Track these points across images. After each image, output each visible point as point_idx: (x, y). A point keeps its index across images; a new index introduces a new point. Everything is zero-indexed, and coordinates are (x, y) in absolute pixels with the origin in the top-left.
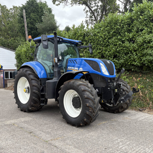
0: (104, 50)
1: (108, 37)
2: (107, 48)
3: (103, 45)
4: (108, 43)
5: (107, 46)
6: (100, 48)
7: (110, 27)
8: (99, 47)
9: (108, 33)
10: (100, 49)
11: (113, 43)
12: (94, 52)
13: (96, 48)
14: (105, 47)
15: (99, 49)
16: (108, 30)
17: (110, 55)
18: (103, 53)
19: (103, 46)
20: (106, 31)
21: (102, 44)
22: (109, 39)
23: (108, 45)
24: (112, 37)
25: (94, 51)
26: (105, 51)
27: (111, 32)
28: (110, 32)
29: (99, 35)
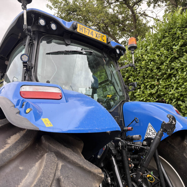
0: (163, 88)
1: (168, 58)
2: (169, 82)
3: (158, 77)
4: (169, 70)
5: (167, 78)
6: (153, 83)
7: (170, 38)
8: (148, 82)
9: (168, 50)
10: (152, 86)
11: (183, 69)
12: (139, 95)
13: (143, 85)
14: (164, 80)
15: (150, 87)
16: (166, 43)
17: (182, 95)
18: (162, 93)
19: (158, 80)
20: (163, 47)
21: (157, 75)
22: (172, 61)
23: (170, 75)
24: (180, 57)
25: (137, 93)
26: (166, 88)
27: (174, 47)
28: (172, 48)
29: (146, 58)
